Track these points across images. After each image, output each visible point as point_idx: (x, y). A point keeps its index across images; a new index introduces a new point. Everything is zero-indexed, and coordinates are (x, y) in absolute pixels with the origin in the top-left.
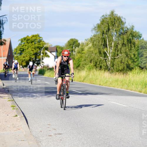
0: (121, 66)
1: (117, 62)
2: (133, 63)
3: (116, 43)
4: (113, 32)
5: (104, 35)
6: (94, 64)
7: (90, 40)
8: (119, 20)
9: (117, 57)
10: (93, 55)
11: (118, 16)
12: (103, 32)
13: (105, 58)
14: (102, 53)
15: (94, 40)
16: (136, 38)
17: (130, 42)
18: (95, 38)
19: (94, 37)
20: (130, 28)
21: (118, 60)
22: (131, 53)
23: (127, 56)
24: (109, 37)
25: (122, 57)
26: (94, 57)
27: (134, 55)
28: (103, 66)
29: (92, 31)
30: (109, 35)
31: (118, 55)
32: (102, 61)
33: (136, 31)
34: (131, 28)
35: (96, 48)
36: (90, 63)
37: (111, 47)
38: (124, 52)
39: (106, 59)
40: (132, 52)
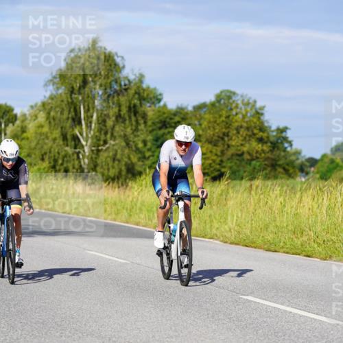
0: (113, 167)
1: (104, 160)
2: (143, 161)
3: (101, 114)
4: (95, 89)
5: (73, 96)
6: (50, 163)
7: (42, 108)
8: (110, 62)
9: (104, 148)
10: (49, 143)
11: (107, 52)
12: (73, 88)
13: (77, 150)
14: (69, 137)
15: (49, 107)
16: (148, 102)
17: (136, 113)
18: (54, 102)
19: (50, 101)
20: (135, 79)
21: (106, 154)
22: (136, 139)
23: (128, 144)
24: (85, 101)
25: (116, 147)
26: (51, 147)
27: (145, 142)
28: (71, 168)
29: (46, 85)
30: (86, 96)
31: (105, 142)
32: (70, 157)
33: (148, 88)
34: (137, 79)
35: (55, 124)
36: (40, 162)
37: (91, 122)
38: (120, 136)
39: (79, 152)
40: (138, 136)
